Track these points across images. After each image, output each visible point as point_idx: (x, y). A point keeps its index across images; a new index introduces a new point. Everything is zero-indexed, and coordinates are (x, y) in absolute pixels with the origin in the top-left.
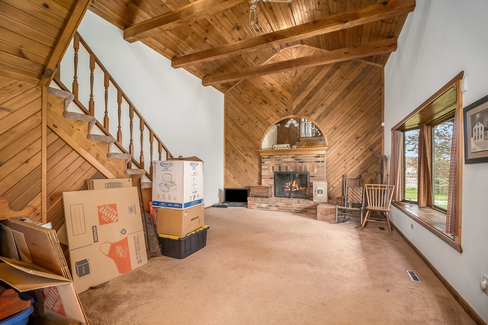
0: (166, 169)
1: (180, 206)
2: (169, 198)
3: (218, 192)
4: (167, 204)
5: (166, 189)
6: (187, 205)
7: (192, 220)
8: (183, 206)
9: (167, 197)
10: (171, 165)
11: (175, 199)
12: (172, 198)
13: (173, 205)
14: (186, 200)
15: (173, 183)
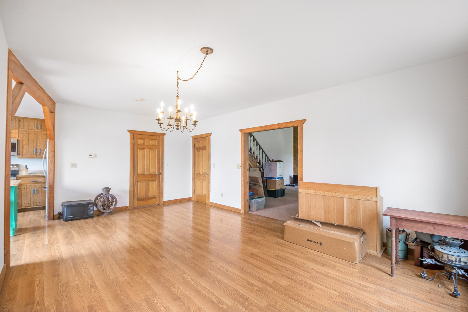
0: (270, 165)
1: (275, 178)
2: (271, 176)
3: (289, 178)
4: (270, 178)
5: (270, 172)
6: (278, 178)
7: (280, 184)
8: (276, 179)
9: (270, 175)
10: (272, 163)
11: (273, 176)
12: (272, 176)
13: (273, 178)
14: (278, 176)
15: (272, 170)
